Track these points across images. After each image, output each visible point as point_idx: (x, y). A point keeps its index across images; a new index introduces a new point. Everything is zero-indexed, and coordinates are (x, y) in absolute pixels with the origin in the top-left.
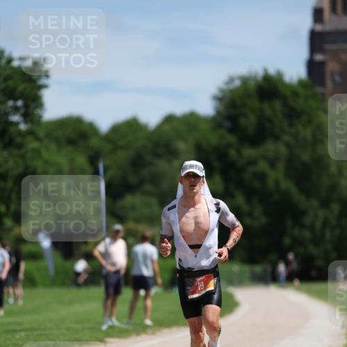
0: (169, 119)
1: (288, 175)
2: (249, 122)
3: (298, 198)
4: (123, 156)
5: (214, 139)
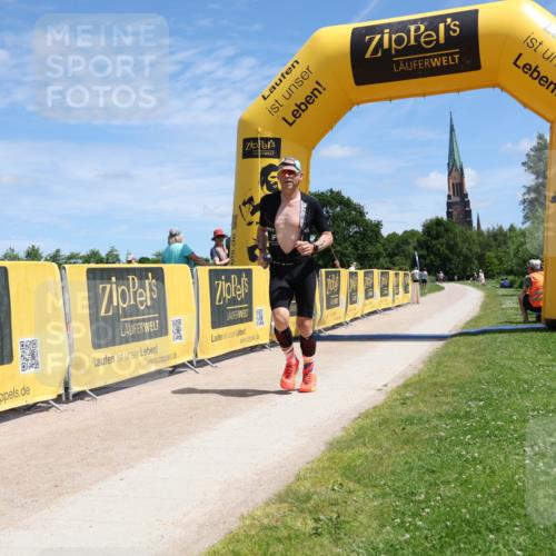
0: (405, 232)
1: (447, 248)
2: (434, 233)
3: (450, 256)
4: (393, 245)
5: (422, 238)
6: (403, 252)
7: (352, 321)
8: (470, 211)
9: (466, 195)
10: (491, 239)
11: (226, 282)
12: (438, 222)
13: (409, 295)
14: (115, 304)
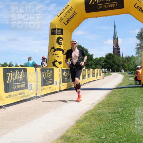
0: (100, 57)
1: (113, 62)
2: (109, 58)
3: (114, 65)
4: (96, 61)
5: (106, 59)
6: (100, 63)
7: (84, 84)
8: (120, 51)
9: (119, 46)
10: (126, 60)
11: (46, 72)
12: (110, 54)
13: (101, 76)
14: (12, 79)
